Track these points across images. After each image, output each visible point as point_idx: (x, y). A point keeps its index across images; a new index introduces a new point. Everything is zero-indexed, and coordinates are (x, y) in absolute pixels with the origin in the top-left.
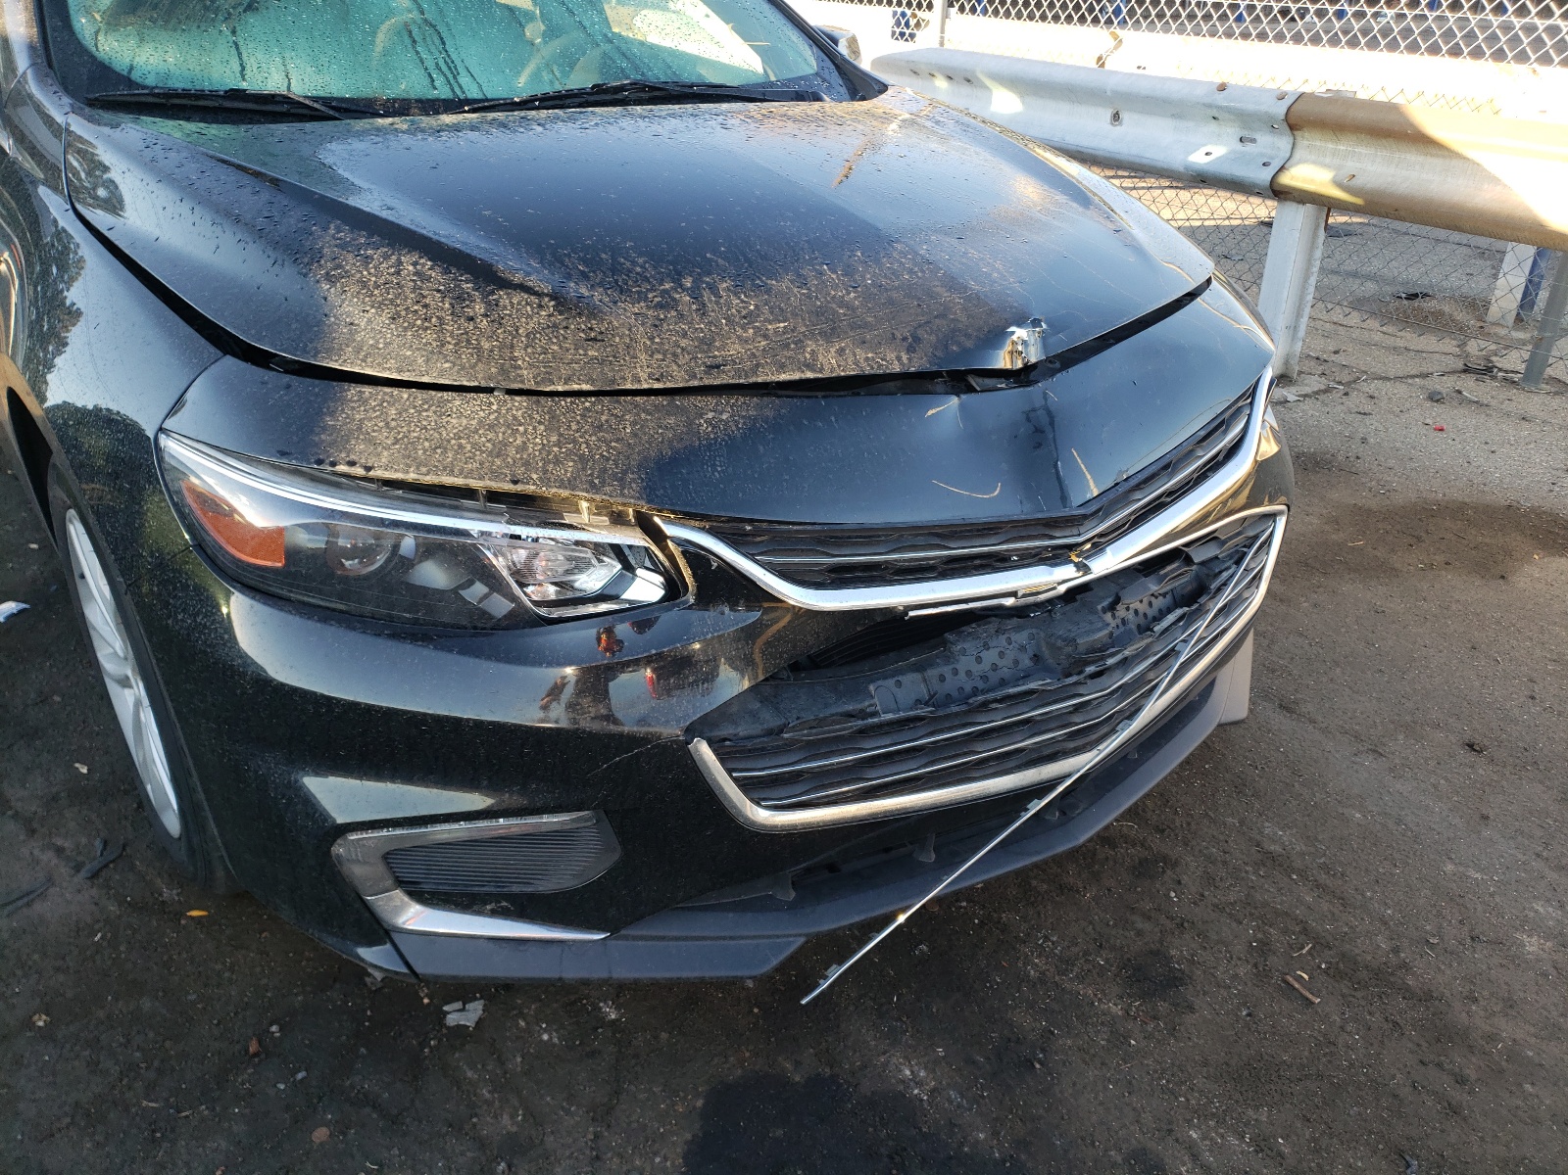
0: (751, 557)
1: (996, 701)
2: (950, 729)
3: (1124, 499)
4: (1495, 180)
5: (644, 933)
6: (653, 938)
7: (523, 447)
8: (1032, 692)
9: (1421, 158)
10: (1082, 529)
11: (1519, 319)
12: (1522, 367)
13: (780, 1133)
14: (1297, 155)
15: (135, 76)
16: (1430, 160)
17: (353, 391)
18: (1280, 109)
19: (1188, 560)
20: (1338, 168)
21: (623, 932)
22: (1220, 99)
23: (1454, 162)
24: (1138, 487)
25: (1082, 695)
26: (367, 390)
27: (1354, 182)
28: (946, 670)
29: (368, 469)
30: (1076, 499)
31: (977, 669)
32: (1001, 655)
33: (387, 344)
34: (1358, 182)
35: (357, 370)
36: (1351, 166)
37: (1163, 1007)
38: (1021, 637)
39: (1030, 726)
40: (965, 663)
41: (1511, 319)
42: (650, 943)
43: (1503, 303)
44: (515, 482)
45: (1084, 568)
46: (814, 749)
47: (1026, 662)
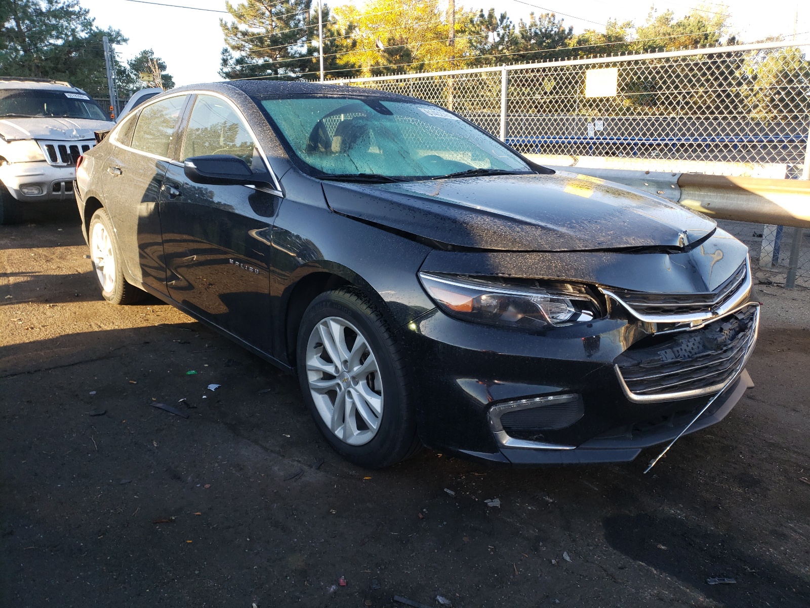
0: (625, 302)
1: (700, 357)
2: (687, 367)
3: (722, 292)
4: (769, 202)
5: (588, 447)
6: (591, 449)
7: (556, 267)
8: (709, 355)
9: (737, 196)
10: (714, 299)
11: (773, 265)
12: (784, 281)
13: (636, 530)
14: (683, 197)
15: (324, 171)
16: (740, 196)
17: (490, 254)
18: (675, 179)
19: (736, 318)
20: (702, 201)
21: (581, 446)
22: (647, 177)
23: (751, 196)
24: (725, 287)
25: (722, 358)
26: (495, 254)
27: (710, 206)
28: (679, 349)
29: (510, 275)
30: (711, 289)
31: (688, 349)
32: (694, 344)
33: (496, 240)
34: (712, 206)
35: (489, 248)
36: (707, 200)
37: (757, 489)
38: (698, 339)
39: (708, 369)
40: (684, 347)
41: (770, 265)
42: (590, 451)
43: (765, 259)
44: (559, 276)
45: (715, 313)
46: (648, 371)
47: (701, 347)
